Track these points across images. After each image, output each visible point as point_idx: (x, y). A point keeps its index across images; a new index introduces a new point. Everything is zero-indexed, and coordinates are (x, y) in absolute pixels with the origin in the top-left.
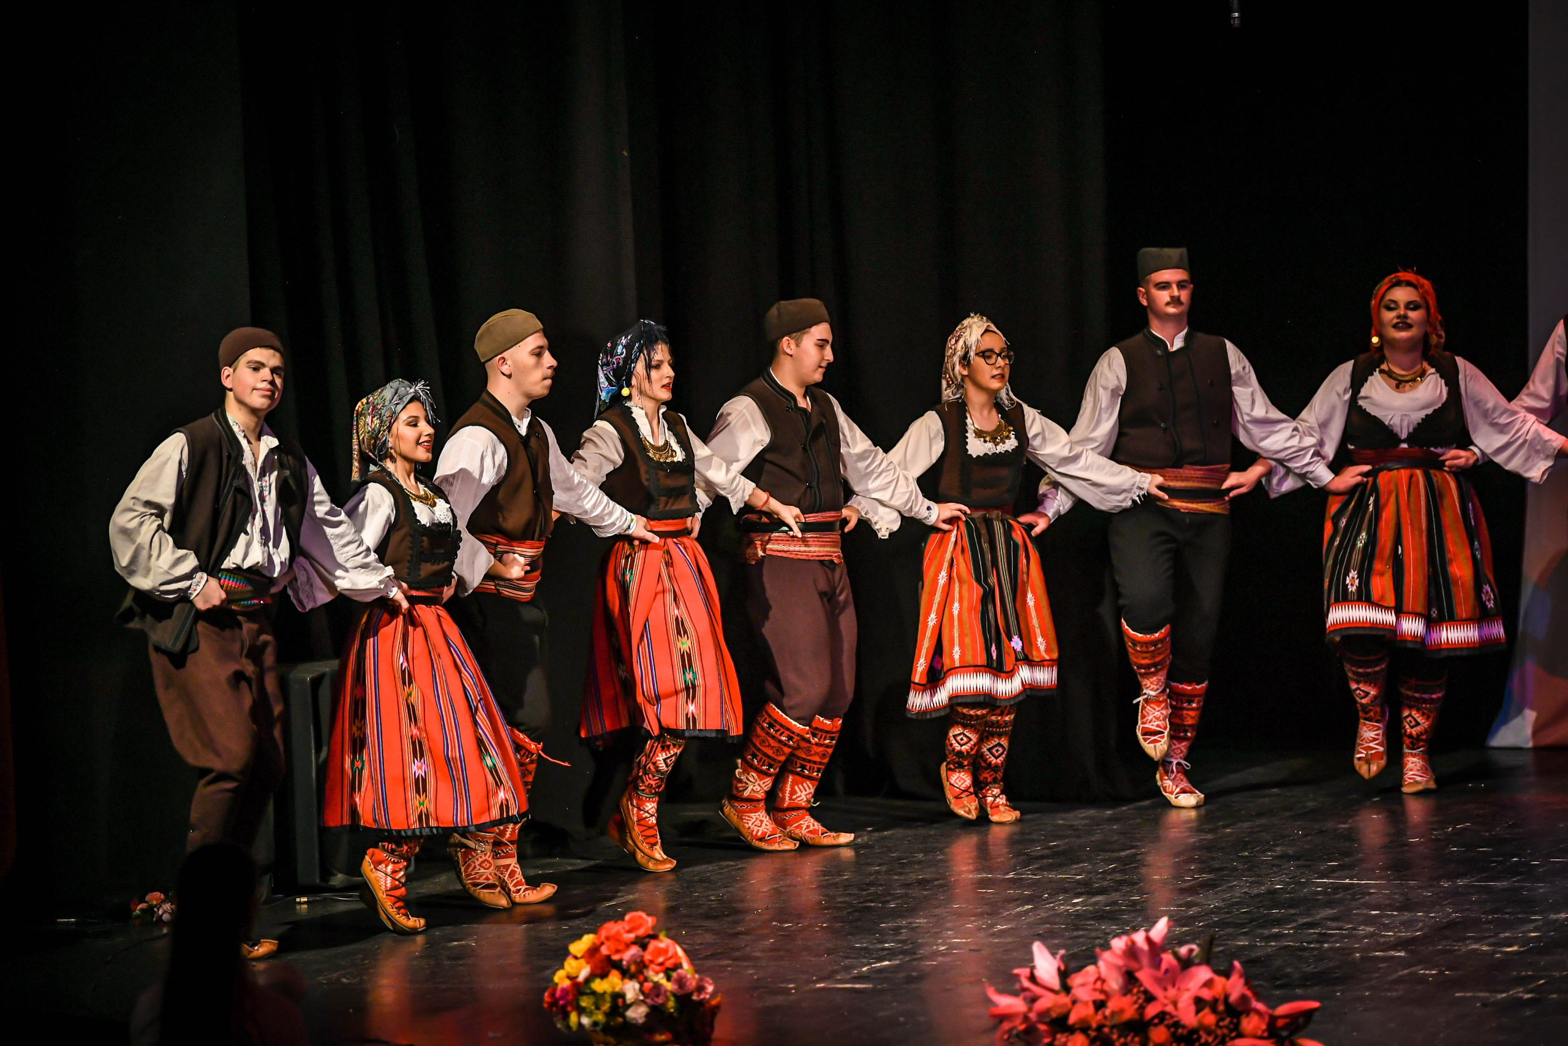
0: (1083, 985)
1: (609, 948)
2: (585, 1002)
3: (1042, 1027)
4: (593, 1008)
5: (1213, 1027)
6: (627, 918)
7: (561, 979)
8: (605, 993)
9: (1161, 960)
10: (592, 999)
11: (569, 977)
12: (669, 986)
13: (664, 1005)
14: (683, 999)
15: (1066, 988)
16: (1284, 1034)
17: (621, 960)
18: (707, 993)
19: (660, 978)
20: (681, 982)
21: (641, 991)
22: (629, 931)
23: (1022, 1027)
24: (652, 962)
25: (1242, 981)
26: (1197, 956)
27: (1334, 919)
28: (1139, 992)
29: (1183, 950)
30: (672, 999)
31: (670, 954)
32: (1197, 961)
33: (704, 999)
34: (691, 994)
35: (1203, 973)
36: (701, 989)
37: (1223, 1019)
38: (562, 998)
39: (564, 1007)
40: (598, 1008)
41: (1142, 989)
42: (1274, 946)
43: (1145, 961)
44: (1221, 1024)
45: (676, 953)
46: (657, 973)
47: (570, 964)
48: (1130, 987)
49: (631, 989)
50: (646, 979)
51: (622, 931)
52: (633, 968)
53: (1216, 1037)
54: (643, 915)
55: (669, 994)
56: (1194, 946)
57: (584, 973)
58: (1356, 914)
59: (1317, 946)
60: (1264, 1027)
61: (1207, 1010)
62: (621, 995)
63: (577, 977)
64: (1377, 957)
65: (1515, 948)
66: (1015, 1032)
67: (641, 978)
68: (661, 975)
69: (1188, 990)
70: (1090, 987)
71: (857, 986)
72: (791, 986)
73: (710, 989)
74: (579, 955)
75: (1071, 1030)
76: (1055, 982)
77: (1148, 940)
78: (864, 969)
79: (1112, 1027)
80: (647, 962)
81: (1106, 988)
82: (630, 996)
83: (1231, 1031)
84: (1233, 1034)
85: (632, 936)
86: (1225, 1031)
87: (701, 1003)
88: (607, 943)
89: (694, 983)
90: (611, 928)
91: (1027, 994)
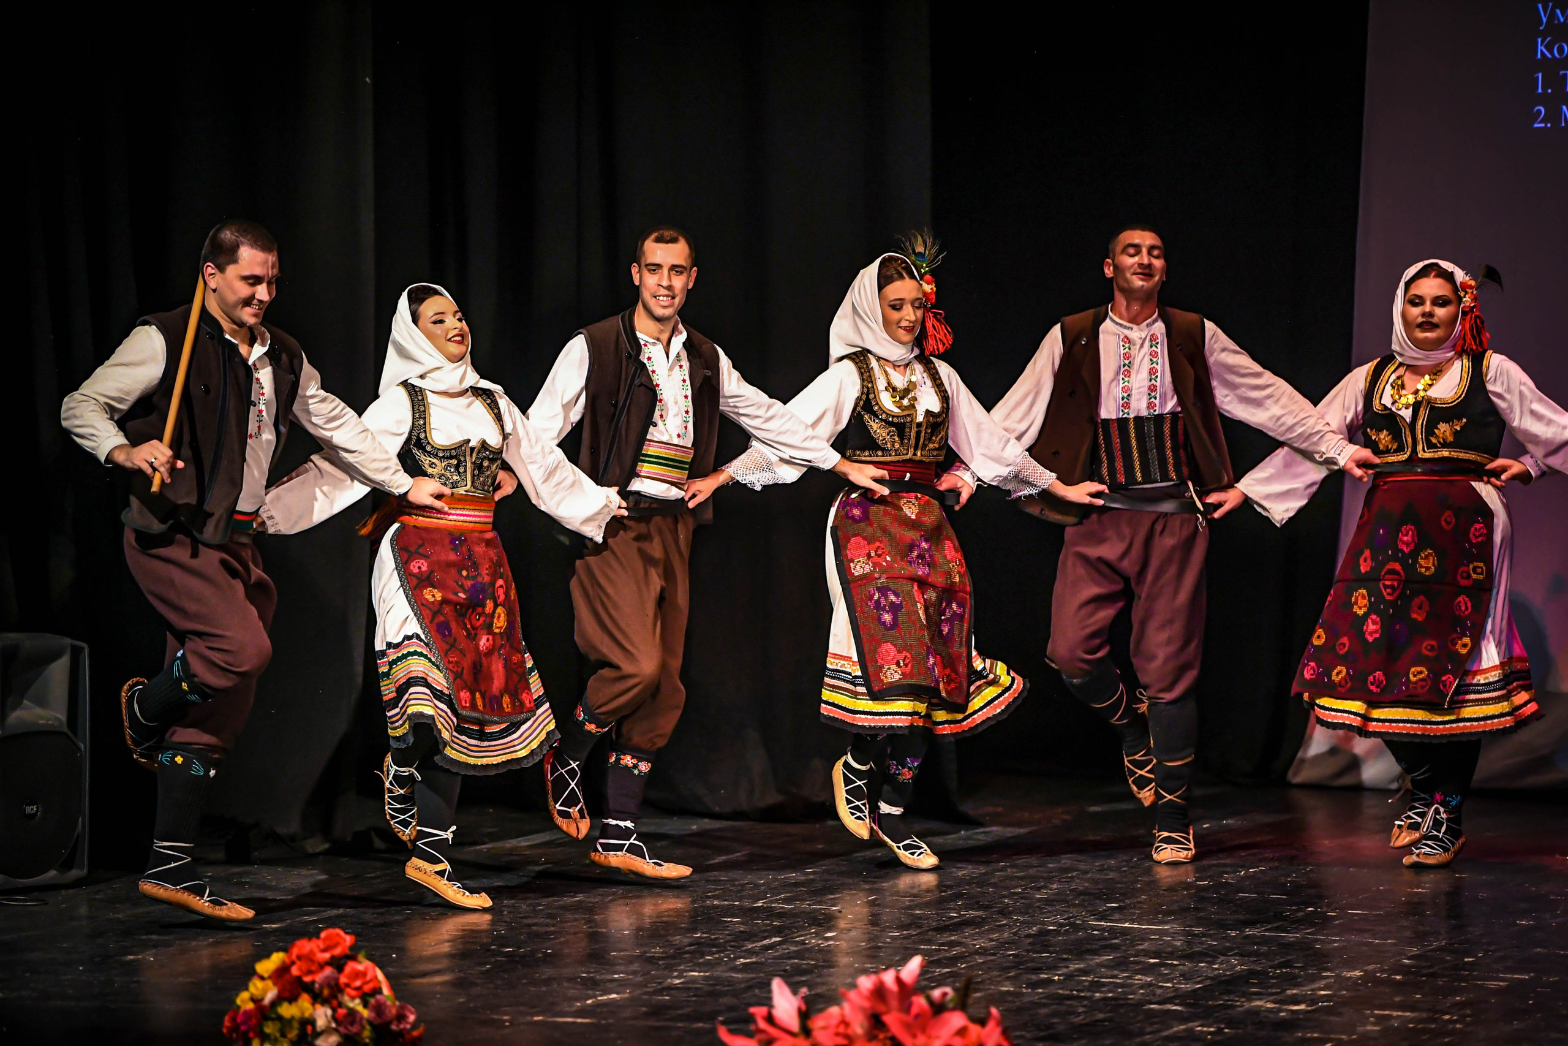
0: (824, 1028)
1: (300, 969)
2: (269, 1028)
4: (278, 1035)
6: (323, 935)
7: (244, 1001)
8: (293, 1018)
9: (910, 1006)
10: (278, 1025)
11: (253, 999)
12: (365, 1013)
13: (359, 1034)
14: (381, 1028)
15: (806, 1031)
17: (313, 982)
18: (408, 1023)
19: (356, 1004)
20: (379, 1009)
21: (334, 1018)
22: (324, 951)
24: (347, 985)
25: (998, 1030)
26: (951, 1000)
27: (1109, 966)
28: (886, 1038)
29: (936, 993)
30: (368, 1027)
31: (369, 977)
32: (951, 1005)
33: (405, 1029)
34: (390, 1023)
35: (957, 1020)
36: (401, 1017)
38: (244, 1023)
39: (246, 1033)
40: (283, 1035)
41: (889, 1035)
42: (1041, 993)
43: (894, 1003)
45: (376, 977)
46: (353, 998)
47: (255, 985)
48: (876, 1032)
49: (322, 1016)
50: (340, 1005)
51: (316, 950)
52: (326, 992)
54: (342, 933)
55: (365, 1023)
56: (948, 990)
57: (271, 995)
58: (1135, 963)
59: (1089, 994)
62: (312, 1022)
63: (262, 999)
64: (1152, 1009)
65: (1302, 1007)
67: (335, 1003)
68: (357, 1001)
69: (938, 1037)
70: (832, 1030)
71: (579, 1020)
72: (505, 1018)
73: (412, 1018)
74: (266, 975)
76: (794, 1024)
77: (898, 980)
78: (589, 1002)
80: (342, 986)
81: (849, 1032)
82: (321, 1023)
85: (327, 955)
87: (401, 1033)
88: (298, 963)
89: (394, 1011)
90: (304, 946)
91: (763, 1037)
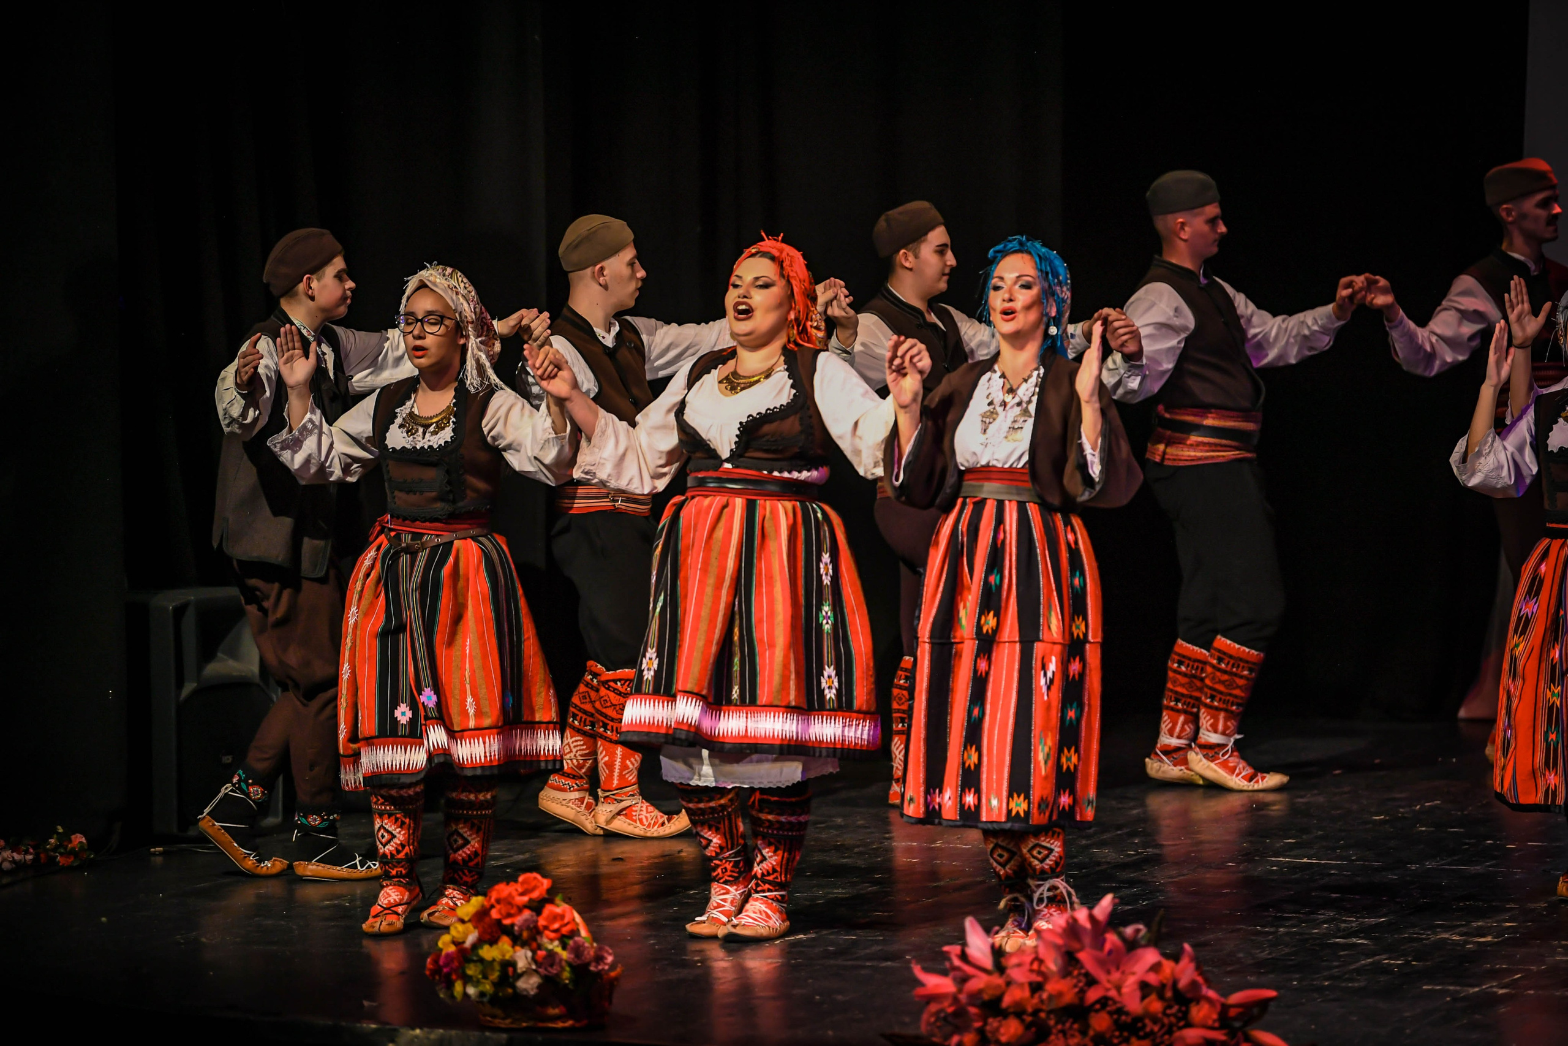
0: (1019, 965)
1: (500, 912)
2: (472, 970)
3: (973, 1010)
4: (480, 976)
5: (1160, 1015)
6: (521, 879)
7: (445, 944)
8: (494, 960)
9: (1104, 941)
10: (480, 967)
11: (455, 942)
12: (565, 955)
13: (558, 975)
14: (580, 969)
15: (1000, 970)
16: (1237, 1024)
18: (606, 964)
19: (555, 946)
20: (578, 950)
21: (534, 959)
22: (522, 894)
23: (950, 1010)
24: (546, 928)
25: (1192, 966)
26: (1143, 937)
27: (1291, 901)
28: (1080, 974)
29: (1129, 931)
30: (568, 969)
31: (566, 921)
32: (1143, 942)
33: (603, 969)
34: (589, 964)
35: (1151, 956)
36: (599, 959)
37: (1170, 1007)
38: (446, 965)
39: (448, 975)
40: (485, 977)
41: (1083, 971)
43: (1087, 940)
44: (1169, 1012)
45: (574, 919)
46: (552, 940)
48: (1071, 969)
49: (522, 958)
50: (539, 947)
51: (514, 893)
52: (525, 934)
53: (1163, 1026)
54: (539, 877)
55: (564, 963)
56: (1141, 927)
57: (471, 938)
58: (1317, 897)
59: (1272, 930)
60: (1215, 1016)
61: (1153, 997)
62: (512, 964)
63: (464, 942)
64: (1337, 944)
65: (1489, 939)
66: (942, 1015)
67: (534, 945)
68: (556, 943)
69: (1134, 974)
70: (1027, 967)
72: (697, 958)
73: (610, 959)
74: (466, 919)
75: (1004, 1014)
76: (988, 962)
77: (1092, 918)
79: (1050, 1012)
80: (541, 928)
81: (1043, 969)
82: (521, 964)
83: (1179, 1019)
84: (1182, 1024)
85: (525, 899)
86: (1173, 1019)
87: (599, 974)
88: (498, 907)
89: (592, 953)
90: (503, 890)
91: (958, 974)
